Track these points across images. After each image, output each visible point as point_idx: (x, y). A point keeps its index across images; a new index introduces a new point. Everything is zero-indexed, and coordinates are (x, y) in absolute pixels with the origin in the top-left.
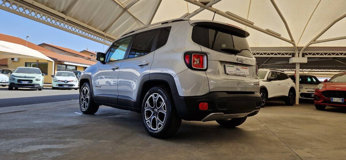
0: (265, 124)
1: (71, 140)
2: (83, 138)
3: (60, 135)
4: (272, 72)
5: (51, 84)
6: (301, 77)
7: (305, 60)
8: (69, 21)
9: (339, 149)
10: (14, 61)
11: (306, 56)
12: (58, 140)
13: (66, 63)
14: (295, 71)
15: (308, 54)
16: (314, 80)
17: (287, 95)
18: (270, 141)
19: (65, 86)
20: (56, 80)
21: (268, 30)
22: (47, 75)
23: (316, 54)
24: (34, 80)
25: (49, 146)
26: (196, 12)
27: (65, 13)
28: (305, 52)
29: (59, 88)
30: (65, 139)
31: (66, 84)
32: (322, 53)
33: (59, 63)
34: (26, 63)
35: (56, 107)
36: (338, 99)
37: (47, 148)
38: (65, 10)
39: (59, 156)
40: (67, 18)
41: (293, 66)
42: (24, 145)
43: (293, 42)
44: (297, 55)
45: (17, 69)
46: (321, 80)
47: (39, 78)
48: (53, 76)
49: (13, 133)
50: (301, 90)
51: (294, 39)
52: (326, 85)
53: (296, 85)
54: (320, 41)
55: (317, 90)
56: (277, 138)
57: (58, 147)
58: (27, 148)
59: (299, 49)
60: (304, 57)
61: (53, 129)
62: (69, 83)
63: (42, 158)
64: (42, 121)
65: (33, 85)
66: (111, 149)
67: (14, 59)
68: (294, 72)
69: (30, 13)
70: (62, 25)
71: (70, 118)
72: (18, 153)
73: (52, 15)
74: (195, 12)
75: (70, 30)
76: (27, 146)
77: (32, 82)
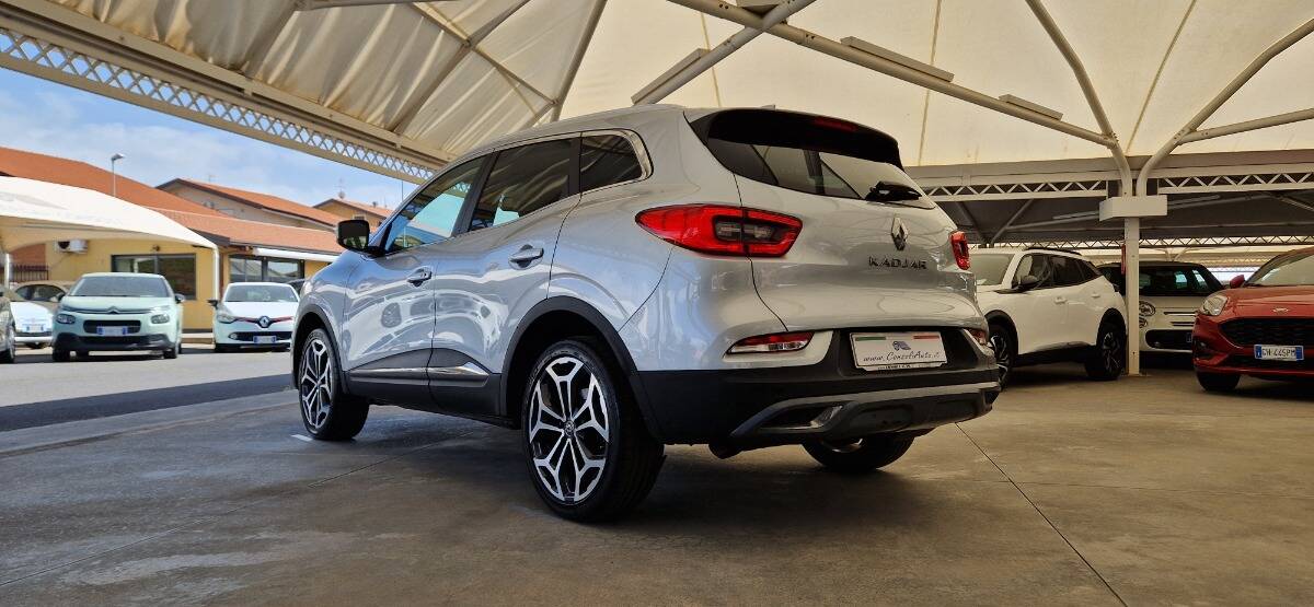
0: (995, 454)
1: (275, 536)
2: (319, 527)
3: (236, 521)
4: (1034, 255)
5: (210, 331)
6: (1146, 269)
7: (1158, 206)
8: (261, 101)
9: (1246, 535)
10: (71, 253)
11: (1160, 190)
12: (229, 537)
13: (262, 252)
14: (1123, 248)
15: (1169, 182)
16: (1200, 278)
17: (1092, 341)
18: (995, 515)
19: (262, 340)
20: (229, 318)
21: (1010, 100)
22: (194, 299)
23: (1200, 182)
24: (145, 319)
25: (195, 561)
26: (731, 46)
27: (244, 68)
28: (1157, 175)
29: (239, 345)
30: (253, 533)
31: (266, 330)
32: (1222, 178)
33: (235, 251)
34: (114, 257)
35: (227, 417)
36: (1282, 347)
37: (189, 568)
38: (242, 58)
39: (229, 594)
40: (250, 87)
41: (1114, 230)
42: (108, 559)
43: (1109, 140)
44: (1127, 186)
45: (81, 282)
46: (1224, 276)
47: (165, 313)
48: (215, 303)
49: (69, 516)
50: (1149, 319)
51: (1114, 128)
52: (1235, 300)
53: (1126, 304)
54: (1211, 133)
55: (1203, 319)
56: (1022, 503)
57: (227, 562)
58: (117, 568)
59: (1136, 164)
60: (1156, 193)
61: (214, 501)
62: (275, 327)
63: (169, 600)
64: (173, 473)
65: (145, 339)
66: (414, 561)
67: (72, 245)
68: (1119, 252)
69: (114, 77)
70: (235, 113)
71: (274, 456)
72: (88, 585)
73: (194, 81)
74: (725, 44)
75: (266, 132)
76: (118, 562)
77: (137, 330)
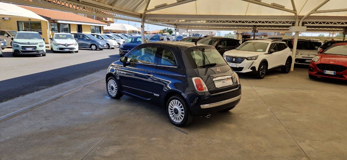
0: (270, 107)
10: (6, 20)
11: (305, 25)
15: (307, 22)
17: (284, 64)
18: (279, 133)
19: (66, 50)
20: (56, 44)
21: (273, 4)
22: (42, 34)
23: (315, 23)
24: (37, 46)
28: (305, 21)
29: (60, 51)
31: (67, 47)
32: (320, 22)
33: (53, 21)
34: (18, 22)
43: (295, 12)
44: (297, 23)
47: (42, 44)
48: (52, 39)
50: (296, 55)
51: (297, 9)
52: (321, 57)
53: (293, 53)
54: (321, 12)
55: (313, 62)
56: (283, 129)
59: (300, 18)
62: (69, 47)
65: (38, 51)
67: (5, 18)
77: (36, 49)
